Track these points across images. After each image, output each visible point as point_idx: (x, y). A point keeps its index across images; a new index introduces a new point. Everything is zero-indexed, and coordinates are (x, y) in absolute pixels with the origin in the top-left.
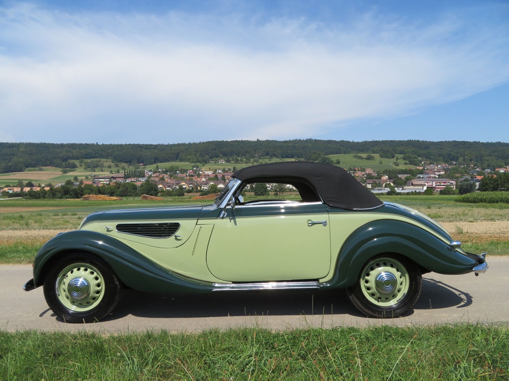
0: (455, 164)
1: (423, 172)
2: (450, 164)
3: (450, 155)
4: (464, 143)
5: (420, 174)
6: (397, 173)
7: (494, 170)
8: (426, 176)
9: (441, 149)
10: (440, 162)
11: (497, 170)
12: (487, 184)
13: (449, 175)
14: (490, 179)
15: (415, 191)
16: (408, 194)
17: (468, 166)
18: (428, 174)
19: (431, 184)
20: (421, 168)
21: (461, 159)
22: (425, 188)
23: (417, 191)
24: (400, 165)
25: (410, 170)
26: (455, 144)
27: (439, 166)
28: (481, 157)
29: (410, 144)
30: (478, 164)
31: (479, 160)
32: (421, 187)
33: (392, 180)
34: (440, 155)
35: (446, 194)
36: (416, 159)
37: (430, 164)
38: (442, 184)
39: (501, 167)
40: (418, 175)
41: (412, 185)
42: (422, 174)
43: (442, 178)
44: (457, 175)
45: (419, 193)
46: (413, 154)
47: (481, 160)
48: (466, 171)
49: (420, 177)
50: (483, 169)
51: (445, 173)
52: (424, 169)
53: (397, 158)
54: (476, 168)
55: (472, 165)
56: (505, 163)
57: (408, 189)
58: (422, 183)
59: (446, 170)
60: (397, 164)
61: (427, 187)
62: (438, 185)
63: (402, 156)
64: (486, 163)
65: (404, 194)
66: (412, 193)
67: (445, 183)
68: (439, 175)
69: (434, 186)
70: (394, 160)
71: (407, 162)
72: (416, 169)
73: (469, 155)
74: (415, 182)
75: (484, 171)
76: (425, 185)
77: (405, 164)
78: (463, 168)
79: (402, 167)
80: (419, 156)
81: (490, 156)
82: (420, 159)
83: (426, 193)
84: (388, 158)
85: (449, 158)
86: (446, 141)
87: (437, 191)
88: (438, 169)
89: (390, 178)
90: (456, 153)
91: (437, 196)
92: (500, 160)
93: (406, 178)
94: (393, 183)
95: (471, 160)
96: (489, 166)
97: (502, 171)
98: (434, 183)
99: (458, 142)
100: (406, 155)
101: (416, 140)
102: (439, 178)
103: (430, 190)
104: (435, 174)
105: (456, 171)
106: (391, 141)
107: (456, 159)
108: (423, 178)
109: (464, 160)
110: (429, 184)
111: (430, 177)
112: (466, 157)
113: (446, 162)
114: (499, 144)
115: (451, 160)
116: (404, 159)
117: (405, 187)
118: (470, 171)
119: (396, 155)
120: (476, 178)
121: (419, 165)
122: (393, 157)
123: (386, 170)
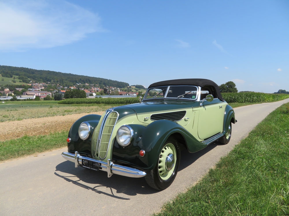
0: (50, 84)
1: (32, 87)
2: (47, 83)
3: (46, 78)
4: (54, 72)
5: (30, 88)
6: (15, 87)
7: (69, 88)
8: (34, 89)
9: (41, 74)
10: (41, 82)
11: (70, 87)
12: (68, 95)
13: (47, 89)
14: (70, 92)
15: (29, 98)
16: (25, 100)
17: (56, 85)
18: (35, 88)
19: (38, 94)
20: (30, 85)
21: (52, 81)
22: (35, 97)
23: (31, 98)
24: (17, 82)
25: (24, 85)
26: (49, 72)
27: (41, 84)
28: (62, 81)
29: (22, 70)
30: (61, 84)
31: (62, 82)
32: (32, 96)
33: (13, 92)
34: (41, 78)
35: (48, 100)
36: (27, 79)
37: (36, 82)
38: (44, 94)
39: (71, 86)
40: (29, 89)
41: (27, 94)
42: (31, 88)
43: (43, 91)
44: (51, 90)
45: (32, 100)
46: (24, 76)
47: (63, 82)
48: (55, 88)
49: (30, 90)
50: (64, 87)
51: (45, 88)
52: (32, 85)
53: (14, 77)
54: (60, 86)
55: (58, 85)
56: (73, 84)
57: (24, 97)
58: (33, 93)
59: (45, 87)
60: (14, 82)
61: (36, 96)
62: (42, 95)
63: (18, 77)
64: (65, 84)
65: (23, 100)
66: (28, 100)
67: (46, 94)
68: (41, 89)
69: (40, 95)
70: (12, 79)
71: (21, 80)
72: (28, 85)
73: (57, 79)
74: (28, 93)
75: (64, 88)
76: (34, 95)
77: (20, 82)
78: (54, 86)
79: (18, 83)
80: (29, 78)
81: (66, 80)
82: (29, 79)
83: (36, 99)
84: (8, 77)
85: (46, 80)
86: (44, 70)
87: (42, 98)
88: (41, 85)
89: (11, 90)
90: (50, 77)
91: (43, 101)
92: (71, 82)
93: (22, 90)
94: (13, 93)
95: (57, 82)
96: (66, 86)
97: (72, 88)
98: (40, 94)
99: (50, 71)
100: (20, 76)
101: (26, 68)
102: (41, 91)
103: (38, 98)
104: (39, 89)
105: (50, 87)
106: (10, 67)
107: (50, 81)
108: (32, 90)
109: (54, 81)
110: (37, 94)
111: (36, 90)
112: (55, 80)
113: (44, 82)
114: (70, 74)
115: (47, 81)
116: (19, 78)
117: (22, 96)
118: (58, 88)
119: (14, 76)
120: (61, 91)
121: (29, 83)
122: (11, 77)
123: (7, 85)
